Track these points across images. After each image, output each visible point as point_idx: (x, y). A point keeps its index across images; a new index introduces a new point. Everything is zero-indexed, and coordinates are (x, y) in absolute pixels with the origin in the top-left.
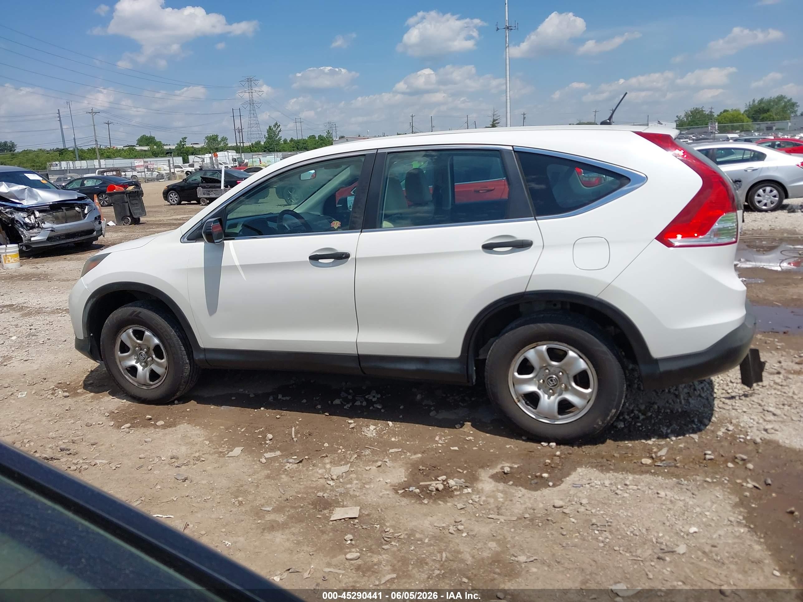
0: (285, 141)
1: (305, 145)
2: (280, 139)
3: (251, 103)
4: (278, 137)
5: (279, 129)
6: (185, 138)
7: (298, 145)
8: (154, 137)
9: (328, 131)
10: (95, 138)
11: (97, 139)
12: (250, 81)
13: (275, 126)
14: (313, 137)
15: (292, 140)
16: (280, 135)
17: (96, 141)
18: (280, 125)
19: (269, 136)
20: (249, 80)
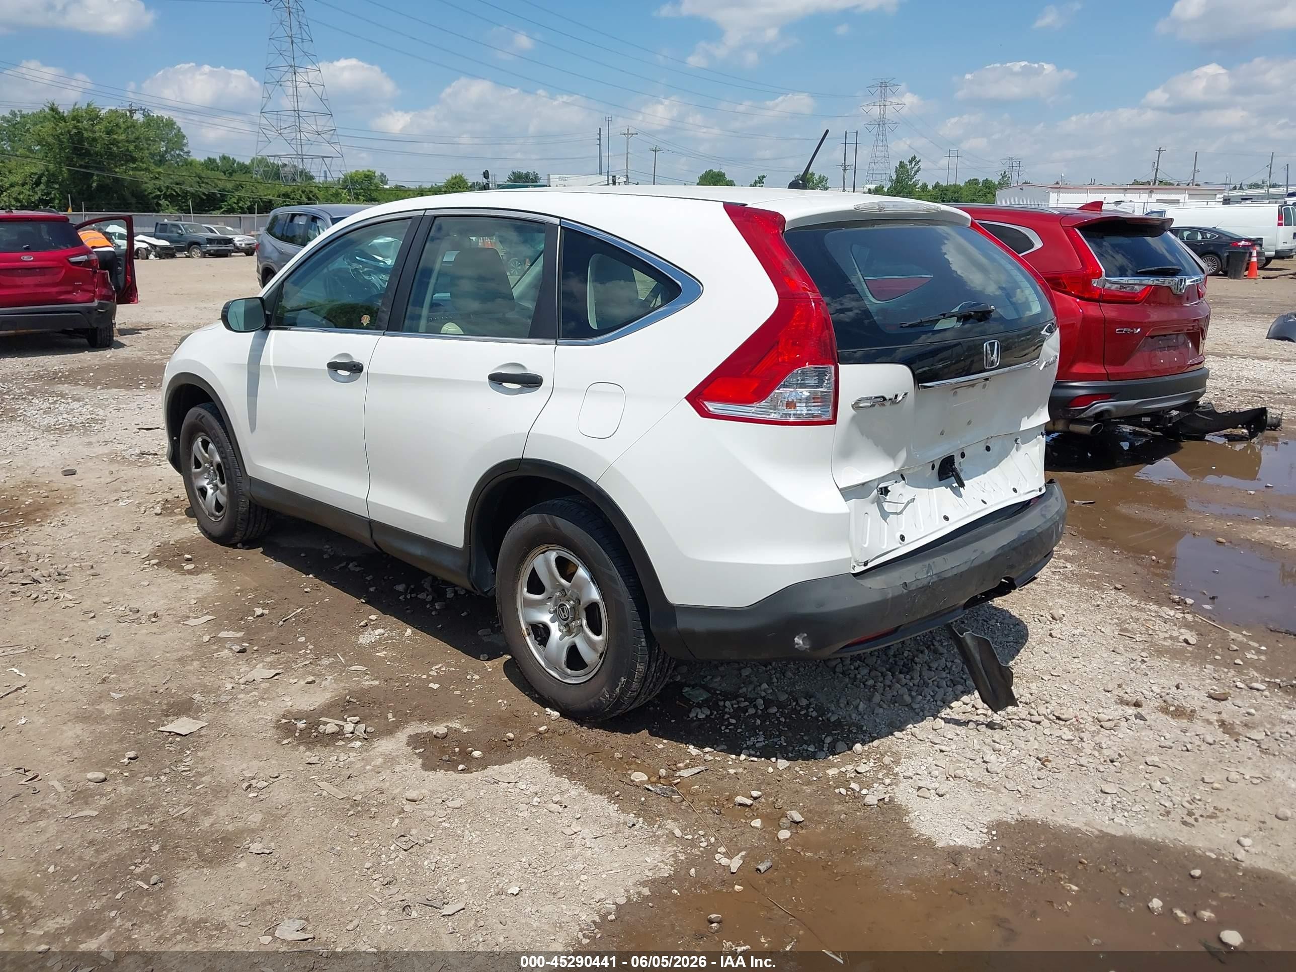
0: (925, 186)
1: (956, 195)
2: (915, 185)
3: (881, 122)
4: (913, 180)
5: (916, 167)
6: (764, 177)
7: (945, 194)
8: (724, 174)
9: (1005, 173)
10: (627, 172)
11: (629, 174)
12: (885, 86)
13: (911, 162)
14: (975, 182)
15: (937, 186)
16: (917, 177)
17: (627, 176)
18: (919, 161)
19: (897, 179)
20: (883, 85)
